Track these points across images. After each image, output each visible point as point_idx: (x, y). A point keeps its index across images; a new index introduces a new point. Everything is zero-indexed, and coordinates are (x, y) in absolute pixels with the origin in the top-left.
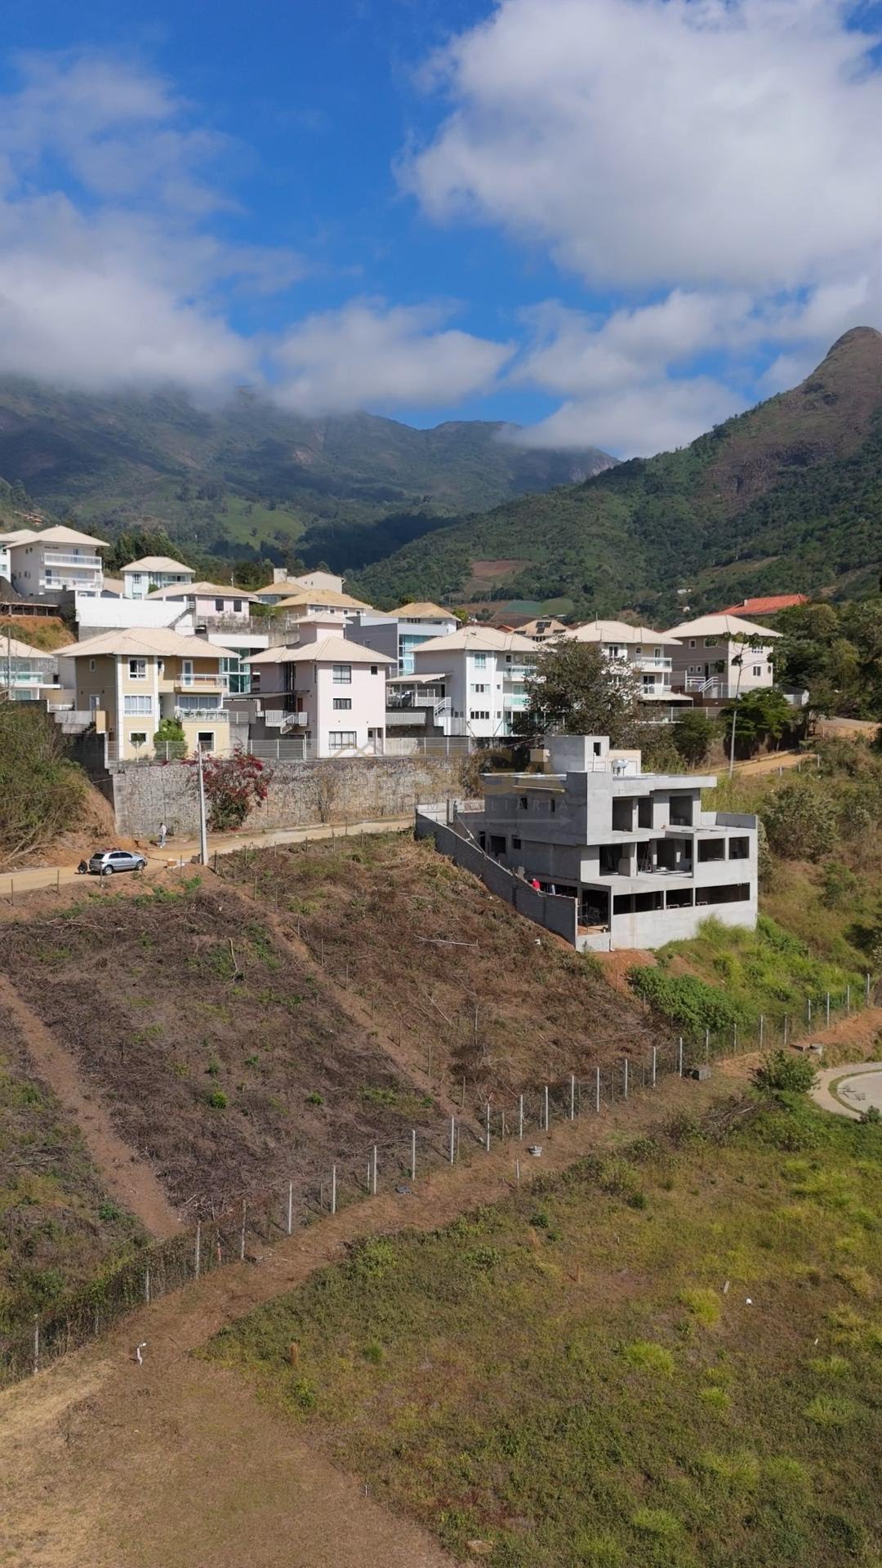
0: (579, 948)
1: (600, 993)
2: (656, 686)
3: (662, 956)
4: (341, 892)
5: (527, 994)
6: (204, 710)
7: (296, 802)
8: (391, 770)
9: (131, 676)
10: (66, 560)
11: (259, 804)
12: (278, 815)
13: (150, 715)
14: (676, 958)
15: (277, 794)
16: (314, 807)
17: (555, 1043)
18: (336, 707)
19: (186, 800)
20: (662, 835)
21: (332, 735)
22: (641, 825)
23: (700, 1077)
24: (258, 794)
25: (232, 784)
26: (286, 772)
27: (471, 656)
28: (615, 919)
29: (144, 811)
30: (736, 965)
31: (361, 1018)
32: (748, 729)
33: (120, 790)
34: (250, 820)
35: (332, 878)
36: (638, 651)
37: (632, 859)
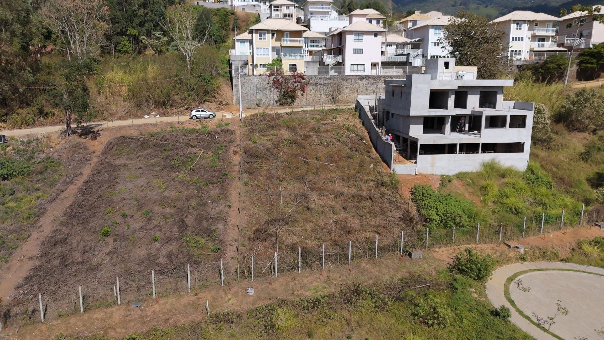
0: (392, 172)
1: (388, 197)
2: (545, 43)
3: (445, 181)
4: (285, 134)
5: (342, 194)
6: (293, 54)
7: (321, 94)
8: (373, 81)
9: (260, 39)
10: (317, 8)
11: (302, 95)
12: (312, 100)
13: (268, 56)
14: (455, 181)
15: (311, 90)
16: (330, 97)
17: (336, 223)
18: (355, 53)
19: (267, 91)
20: (469, 113)
21: (353, 66)
22: (457, 106)
23: (412, 257)
24: (302, 90)
25: (289, 85)
26: (317, 81)
27: (432, 28)
28: (421, 158)
29: (247, 96)
30: (495, 190)
31: (234, 196)
32: (592, 63)
33: (236, 86)
34: (297, 101)
35: (288, 127)
36: (536, 25)
37: (446, 125)
